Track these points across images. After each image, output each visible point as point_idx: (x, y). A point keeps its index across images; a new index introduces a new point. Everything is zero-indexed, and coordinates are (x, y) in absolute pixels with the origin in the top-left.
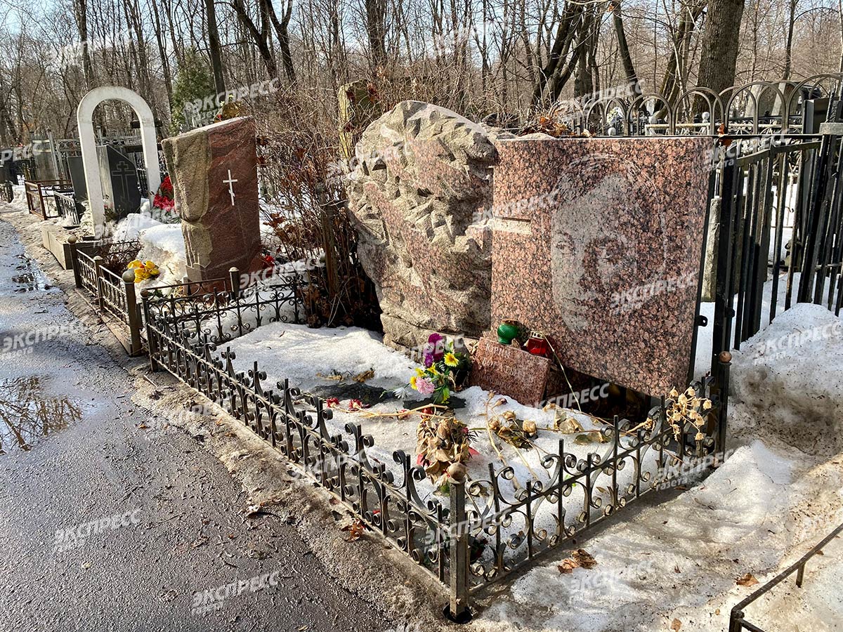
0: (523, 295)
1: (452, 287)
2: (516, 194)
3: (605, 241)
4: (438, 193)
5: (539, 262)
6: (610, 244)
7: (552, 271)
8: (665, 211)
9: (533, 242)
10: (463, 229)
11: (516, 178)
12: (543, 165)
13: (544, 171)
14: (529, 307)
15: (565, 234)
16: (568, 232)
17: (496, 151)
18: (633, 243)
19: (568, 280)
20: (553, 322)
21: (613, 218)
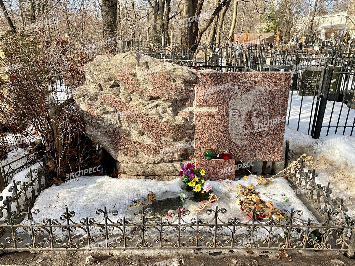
0: (214, 137)
1: (175, 140)
3: (255, 110)
4: (166, 98)
5: (222, 122)
7: (229, 125)
9: (219, 114)
10: (177, 113)
15: (236, 109)
17: (197, 77)
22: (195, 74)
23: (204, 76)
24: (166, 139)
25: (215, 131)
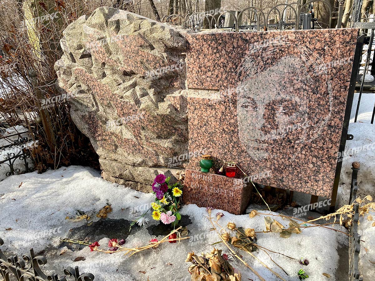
0: (215, 139)
1: (159, 137)
2: (206, 72)
3: (282, 101)
4: (142, 73)
5: (227, 117)
6: (286, 103)
7: (238, 122)
8: (332, 79)
9: (222, 104)
10: (162, 97)
11: (206, 61)
12: (229, 51)
13: (230, 55)
14: (220, 146)
15: (249, 98)
16: (251, 96)
17: (187, 42)
18: (305, 102)
19: (251, 128)
20: (240, 155)
21: (289, 86)
22: (183, 37)
23: (196, 39)
24: (147, 134)
25: (217, 130)
